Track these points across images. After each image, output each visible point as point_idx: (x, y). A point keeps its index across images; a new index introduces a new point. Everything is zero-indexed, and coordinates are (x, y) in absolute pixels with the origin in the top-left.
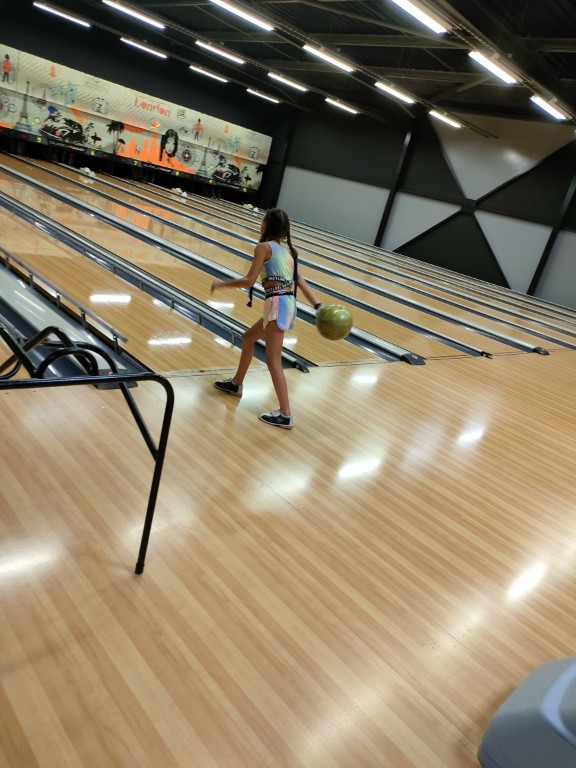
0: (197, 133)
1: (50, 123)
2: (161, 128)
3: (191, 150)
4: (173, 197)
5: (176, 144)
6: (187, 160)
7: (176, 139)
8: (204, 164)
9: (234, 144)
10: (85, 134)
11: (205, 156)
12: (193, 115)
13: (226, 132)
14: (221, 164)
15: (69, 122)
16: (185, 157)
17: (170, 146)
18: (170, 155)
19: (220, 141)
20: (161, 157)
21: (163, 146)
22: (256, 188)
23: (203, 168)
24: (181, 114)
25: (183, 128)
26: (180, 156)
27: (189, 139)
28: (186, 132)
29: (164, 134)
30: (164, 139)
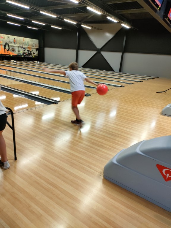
0: (15, 42)
2: (3, 43)
3: (14, 48)
4: (12, 63)
5: (9, 47)
6: (13, 51)
7: (9, 45)
8: (19, 51)
9: (27, 44)
11: (19, 49)
12: (12, 37)
13: (24, 40)
14: (24, 50)
16: (13, 50)
17: (7, 48)
18: (8, 51)
19: (23, 43)
20: (5, 52)
21: (5, 48)
22: (37, 56)
23: (19, 53)
24: (8, 37)
25: (10, 42)
26: (11, 50)
27: (13, 44)
28: (11, 42)
29: (4, 44)
30: (5, 46)
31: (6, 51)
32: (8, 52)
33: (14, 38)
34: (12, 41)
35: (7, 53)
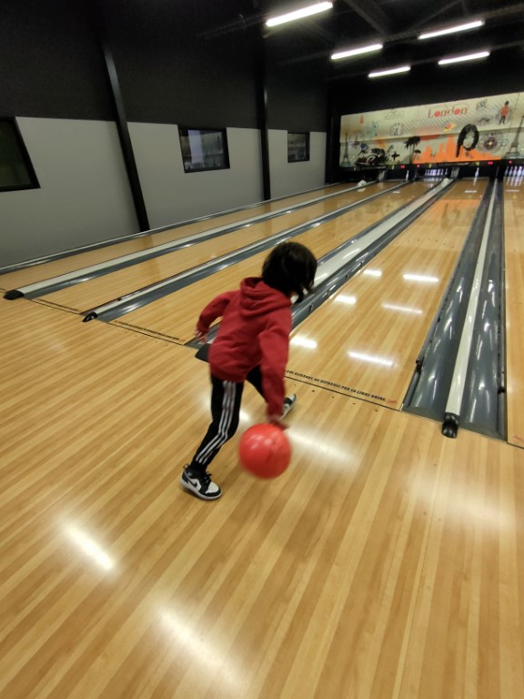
1: (361, 156)
2: (456, 128)
3: (497, 137)
5: (476, 137)
6: (491, 147)
7: (476, 132)
10: (387, 155)
11: (517, 138)
12: (495, 102)
15: (376, 151)
16: (488, 146)
17: (469, 140)
18: (468, 149)
20: (458, 154)
21: (460, 142)
23: (513, 150)
24: (483, 105)
25: (483, 119)
26: (482, 146)
27: (493, 126)
28: (487, 121)
29: (460, 131)
30: (463, 135)
31: (463, 151)
32: (467, 154)
33: (507, 103)
34: (494, 113)
35: (463, 158)
